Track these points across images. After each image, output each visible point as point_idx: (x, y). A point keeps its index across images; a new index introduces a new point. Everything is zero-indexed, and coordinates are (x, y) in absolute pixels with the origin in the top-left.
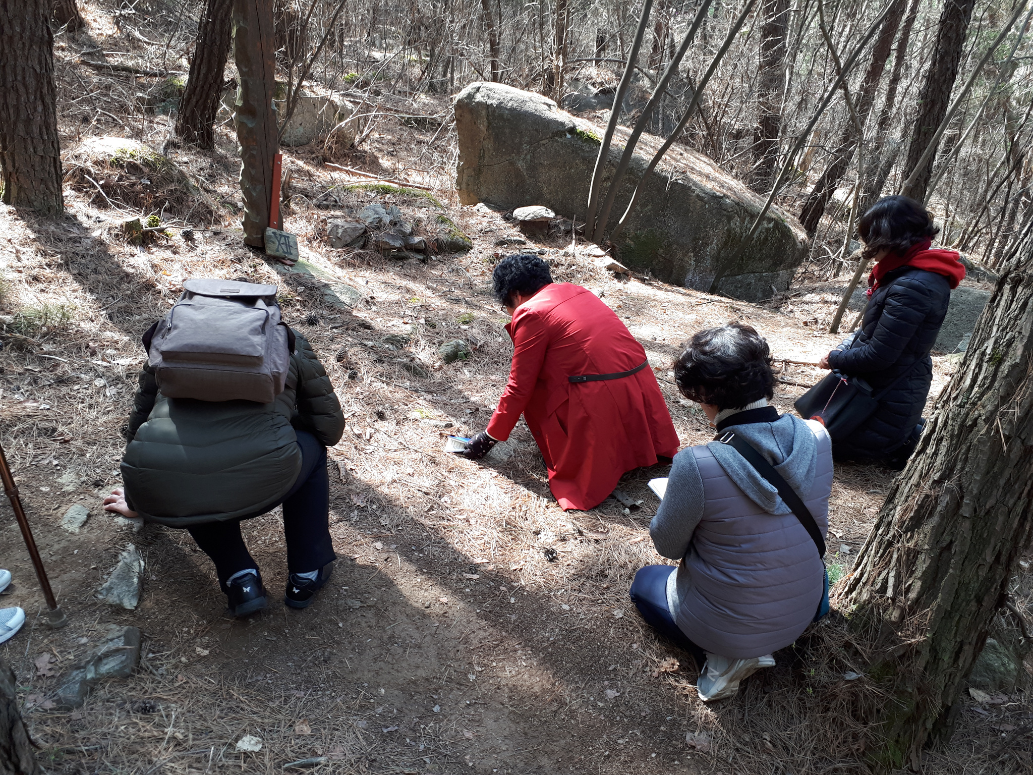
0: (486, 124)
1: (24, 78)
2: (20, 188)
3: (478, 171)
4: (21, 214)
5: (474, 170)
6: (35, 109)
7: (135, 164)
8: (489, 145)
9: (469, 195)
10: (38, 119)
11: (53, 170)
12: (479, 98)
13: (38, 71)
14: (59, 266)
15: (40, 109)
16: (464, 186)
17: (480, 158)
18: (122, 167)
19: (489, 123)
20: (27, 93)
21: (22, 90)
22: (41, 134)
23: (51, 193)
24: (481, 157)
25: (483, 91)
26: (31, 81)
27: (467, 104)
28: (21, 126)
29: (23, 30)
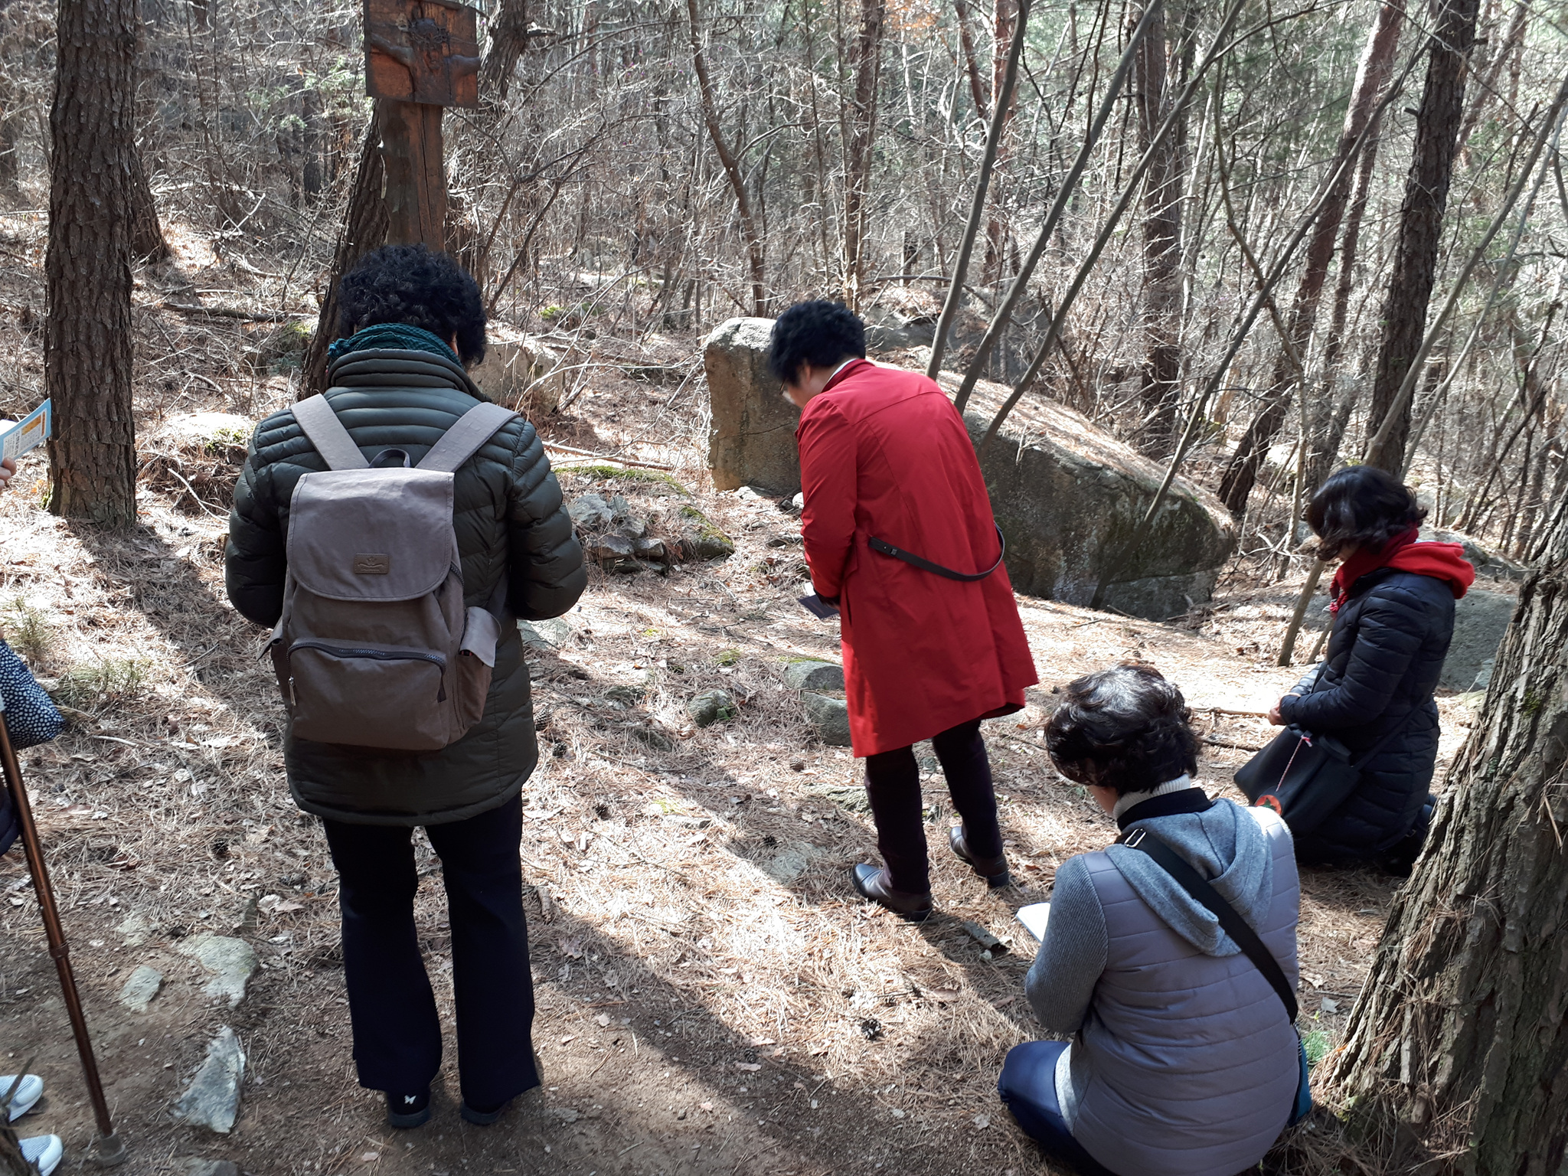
0: (750, 374)
1: (89, 338)
2: (75, 491)
3: (741, 442)
4: (75, 529)
5: (734, 441)
6: (102, 379)
7: (240, 450)
8: (754, 404)
9: (727, 476)
10: (106, 393)
11: (123, 463)
12: (738, 340)
13: (109, 327)
14: (128, 603)
15: (109, 379)
16: (719, 463)
17: (742, 423)
18: (221, 454)
19: (755, 375)
20: (93, 357)
21: (85, 353)
22: (109, 413)
23: (120, 496)
24: (745, 422)
25: (744, 331)
26: (99, 342)
27: (722, 349)
28: (80, 404)
29: (91, 273)
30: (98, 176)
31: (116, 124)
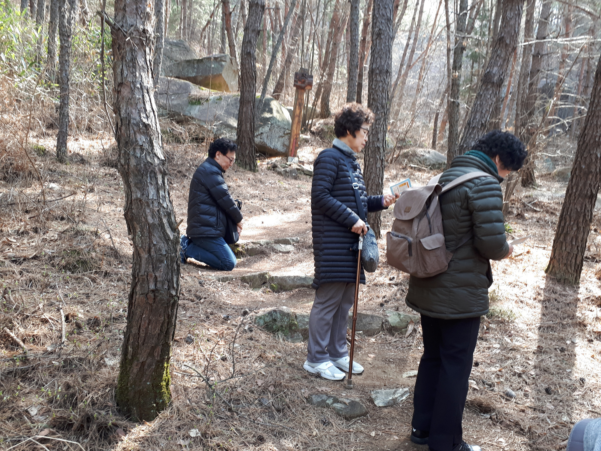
1: (571, 213)
2: (553, 267)
6: (572, 229)
10: (572, 233)
11: (574, 261)
13: (579, 210)
15: (575, 229)
21: (568, 219)
23: (569, 272)
26: (574, 215)
28: (562, 236)
29: (576, 191)
30: (586, 158)
31: (597, 139)
